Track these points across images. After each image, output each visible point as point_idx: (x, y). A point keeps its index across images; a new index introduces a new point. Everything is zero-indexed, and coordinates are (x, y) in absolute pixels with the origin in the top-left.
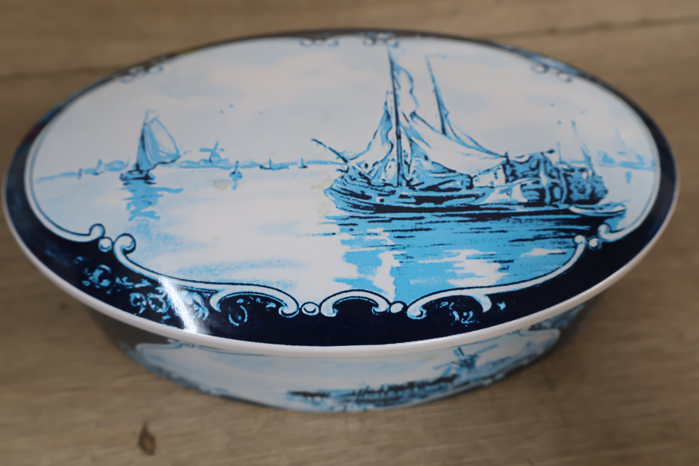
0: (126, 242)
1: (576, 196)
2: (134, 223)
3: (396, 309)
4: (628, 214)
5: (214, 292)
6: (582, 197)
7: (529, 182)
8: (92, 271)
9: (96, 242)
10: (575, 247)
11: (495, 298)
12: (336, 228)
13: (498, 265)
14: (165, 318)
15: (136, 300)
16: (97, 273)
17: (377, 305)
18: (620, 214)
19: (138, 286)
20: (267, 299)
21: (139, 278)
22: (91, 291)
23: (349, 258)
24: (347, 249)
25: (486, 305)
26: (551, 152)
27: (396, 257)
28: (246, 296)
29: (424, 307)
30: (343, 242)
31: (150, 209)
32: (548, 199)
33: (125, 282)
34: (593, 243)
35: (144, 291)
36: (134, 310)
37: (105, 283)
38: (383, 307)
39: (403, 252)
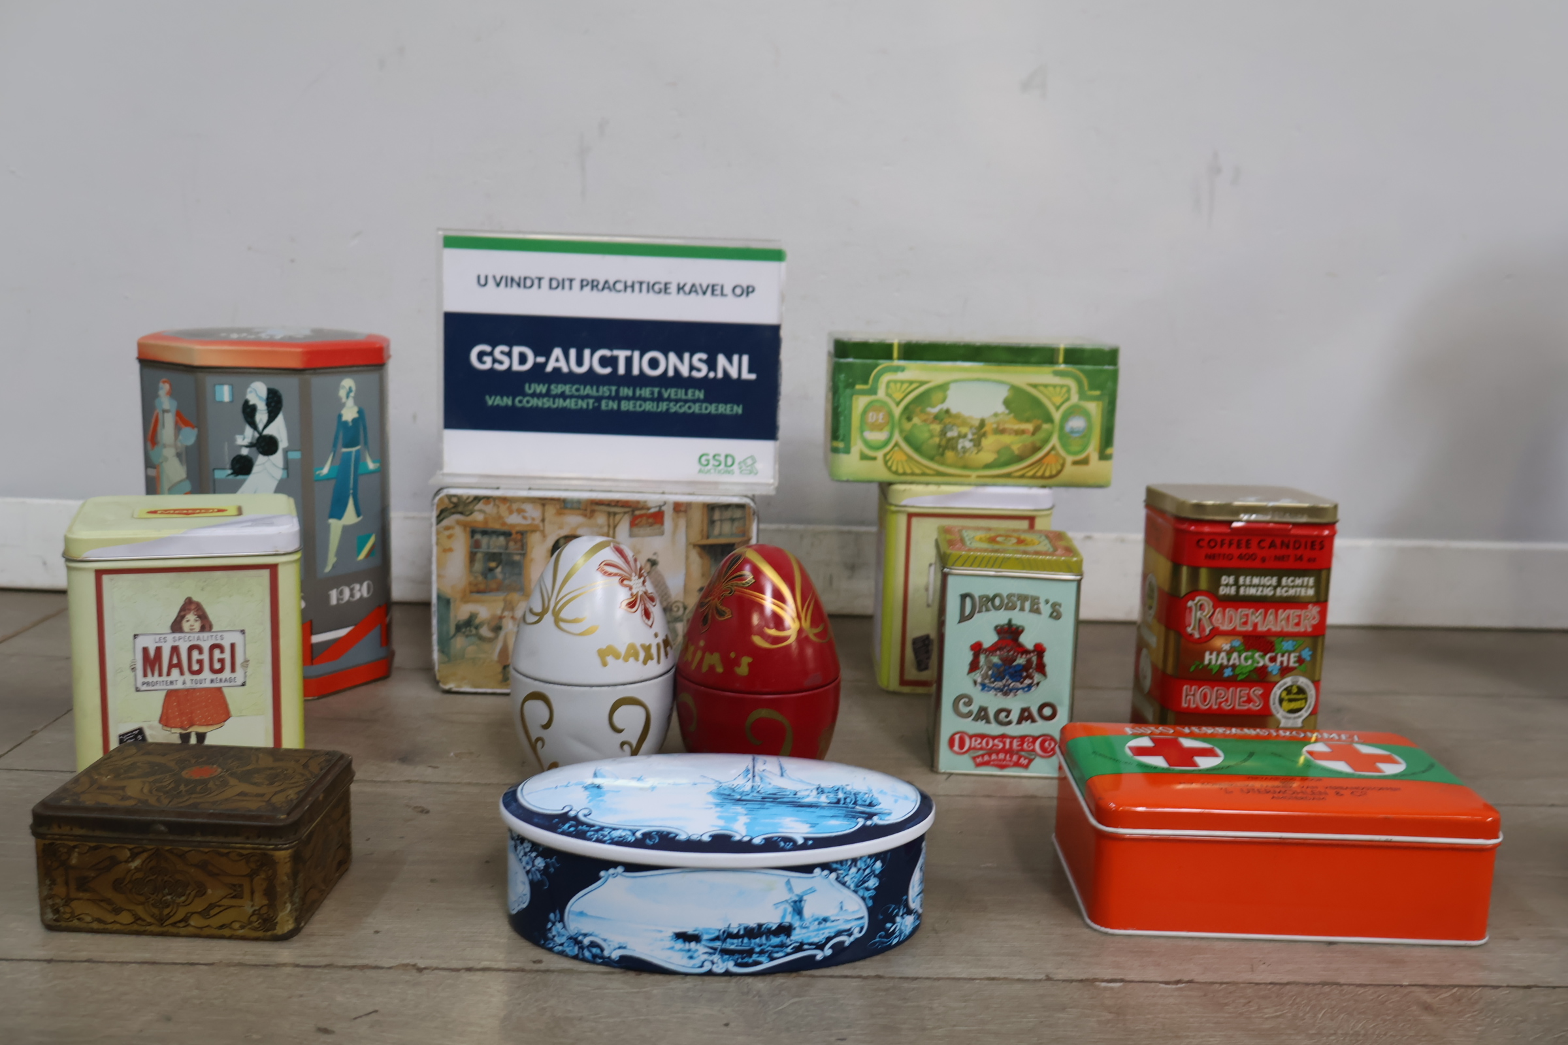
0: (586, 812)
1: (859, 802)
2: (591, 804)
3: (746, 839)
4: (892, 815)
5: (637, 831)
6: (863, 803)
7: (832, 795)
8: (564, 824)
9: (567, 813)
10: (858, 823)
11: (806, 839)
12: (713, 806)
13: (808, 825)
14: (608, 841)
15: (590, 836)
16: (567, 826)
17: (735, 837)
18: (889, 814)
19: (592, 829)
20: (669, 833)
21: (593, 826)
22: (563, 833)
23: (720, 818)
24: (718, 814)
25: (800, 841)
26: (847, 785)
27: (748, 818)
28: (658, 832)
29: (764, 839)
30: (717, 812)
31: (600, 798)
32: (842, 802)
33: (584, 828)
34: (869, 823)
35: (597, 831)
36: (589, 839)
37: (572, 829)
38: (737, 838)
39: (753, 816)
